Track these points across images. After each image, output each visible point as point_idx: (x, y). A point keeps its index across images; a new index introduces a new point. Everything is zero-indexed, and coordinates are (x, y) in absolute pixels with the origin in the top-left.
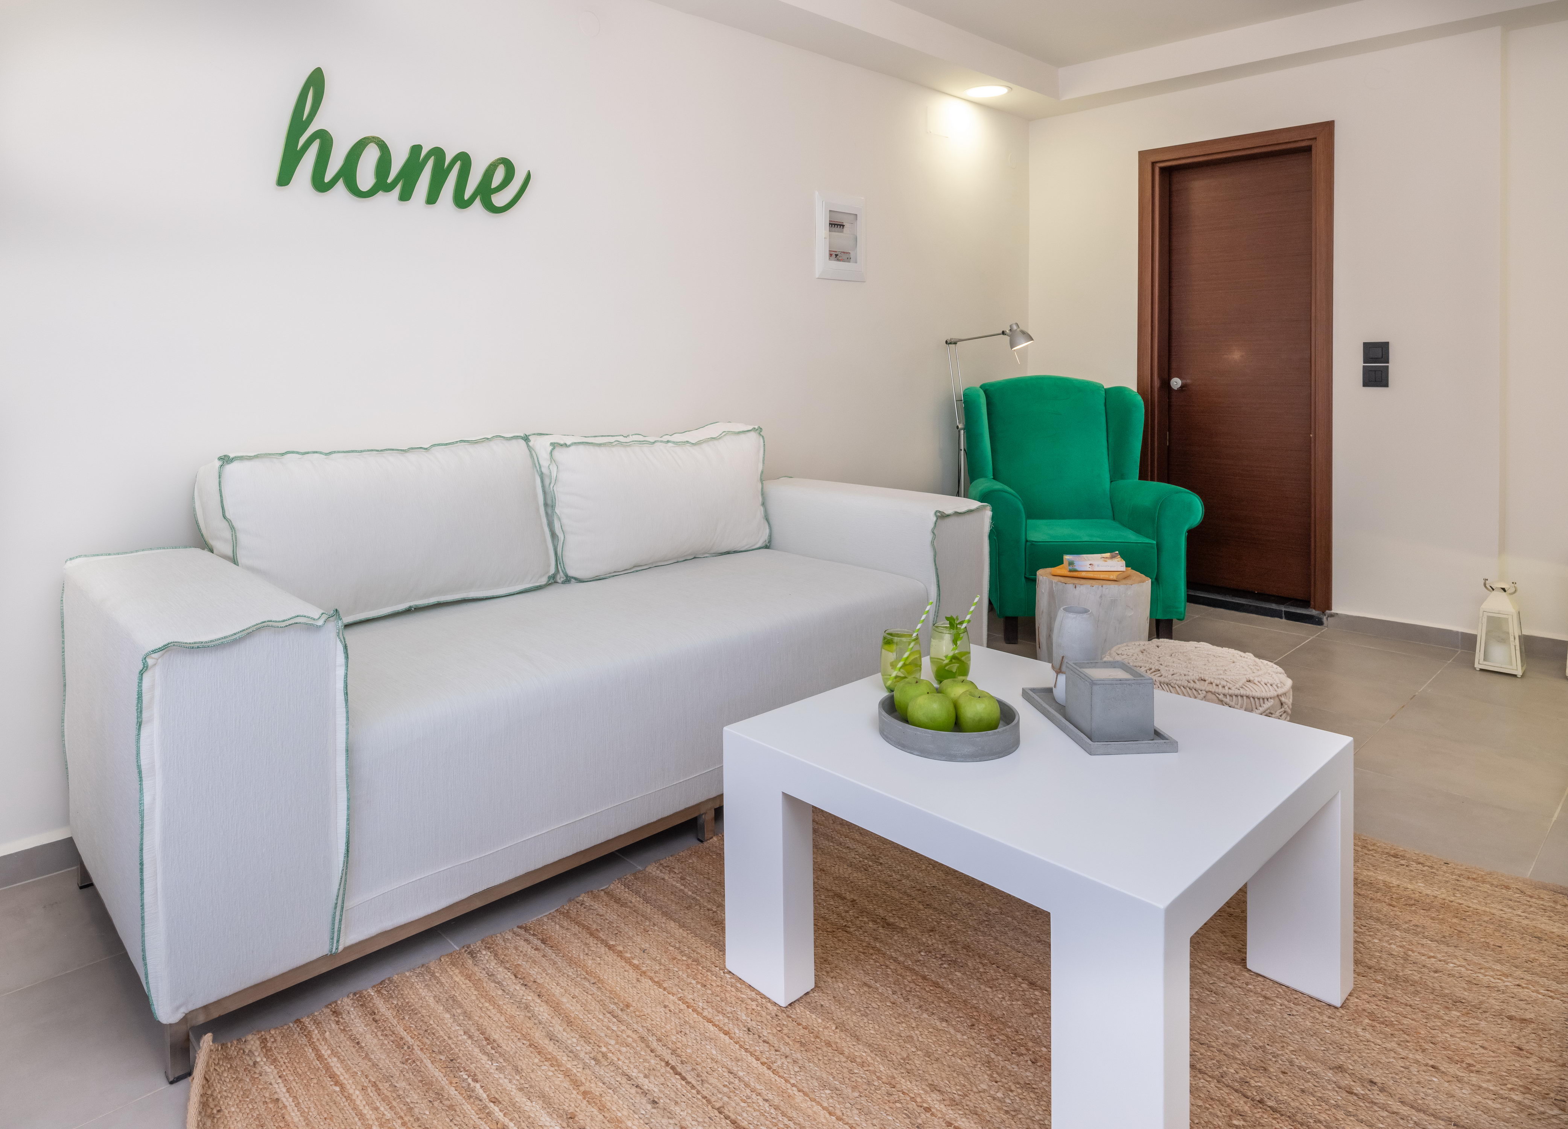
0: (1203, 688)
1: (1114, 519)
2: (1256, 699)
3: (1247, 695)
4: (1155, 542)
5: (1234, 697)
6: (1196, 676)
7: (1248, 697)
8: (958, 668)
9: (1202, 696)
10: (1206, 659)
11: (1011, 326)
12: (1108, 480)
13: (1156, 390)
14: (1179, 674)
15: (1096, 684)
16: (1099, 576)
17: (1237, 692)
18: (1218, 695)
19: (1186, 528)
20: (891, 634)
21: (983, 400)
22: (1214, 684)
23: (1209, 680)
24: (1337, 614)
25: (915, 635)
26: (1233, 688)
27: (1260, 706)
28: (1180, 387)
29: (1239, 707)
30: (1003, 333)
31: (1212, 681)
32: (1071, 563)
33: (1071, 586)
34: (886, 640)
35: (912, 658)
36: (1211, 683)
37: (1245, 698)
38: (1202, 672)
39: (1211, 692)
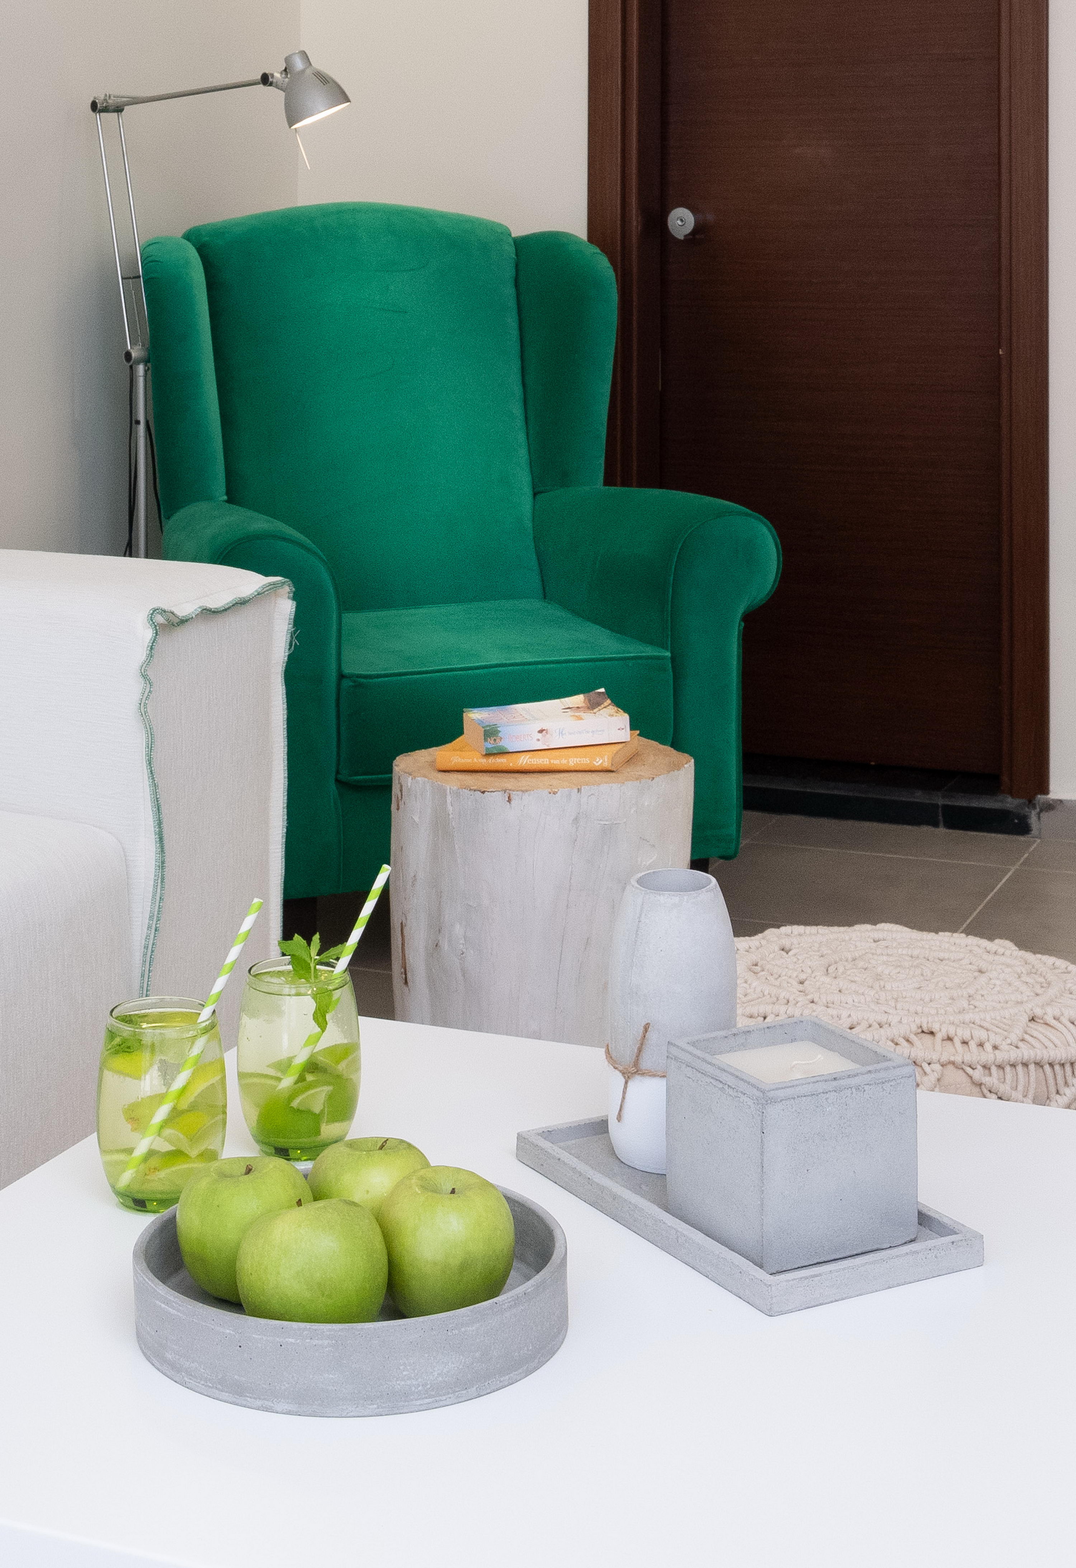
0: (935, 1057)
1: (545, 598)
2: (1057, 1068)
3: (1038, 1058)
4: (668, 654)
5: (1008, 1069)
6: (909, 1026)
7: (1039, 1064)
8: (330, 1097)
9: (933, 1077)
10: (918, 972)
11: (287, 60)
12: (527, 491)
13: (634, 239)
14: (864, 1024)
15: (773, 1101)
16: (564, 761)
17: (1014, 1055)
18: (969, 1070)
19: (741, 610)
20: (128, 1020)
21: (197, 275)
22: (957, 1041)
23: (944, 1031)
24: (1061, 801)
25: (206, 1013)
26: (1004, 1046)
27: (1066, 1084)
28: (690, 234)
29: (1020, 1097)
30: (265, 79)
31: (952, 1033)
32: (490, 733)
33: (497, 798)
34: (118, 1040)
35: (200, 1086)
36: (950, 1039)
37: (1032, 1067)
38: (919, 1009)
39: (953, 1063)
